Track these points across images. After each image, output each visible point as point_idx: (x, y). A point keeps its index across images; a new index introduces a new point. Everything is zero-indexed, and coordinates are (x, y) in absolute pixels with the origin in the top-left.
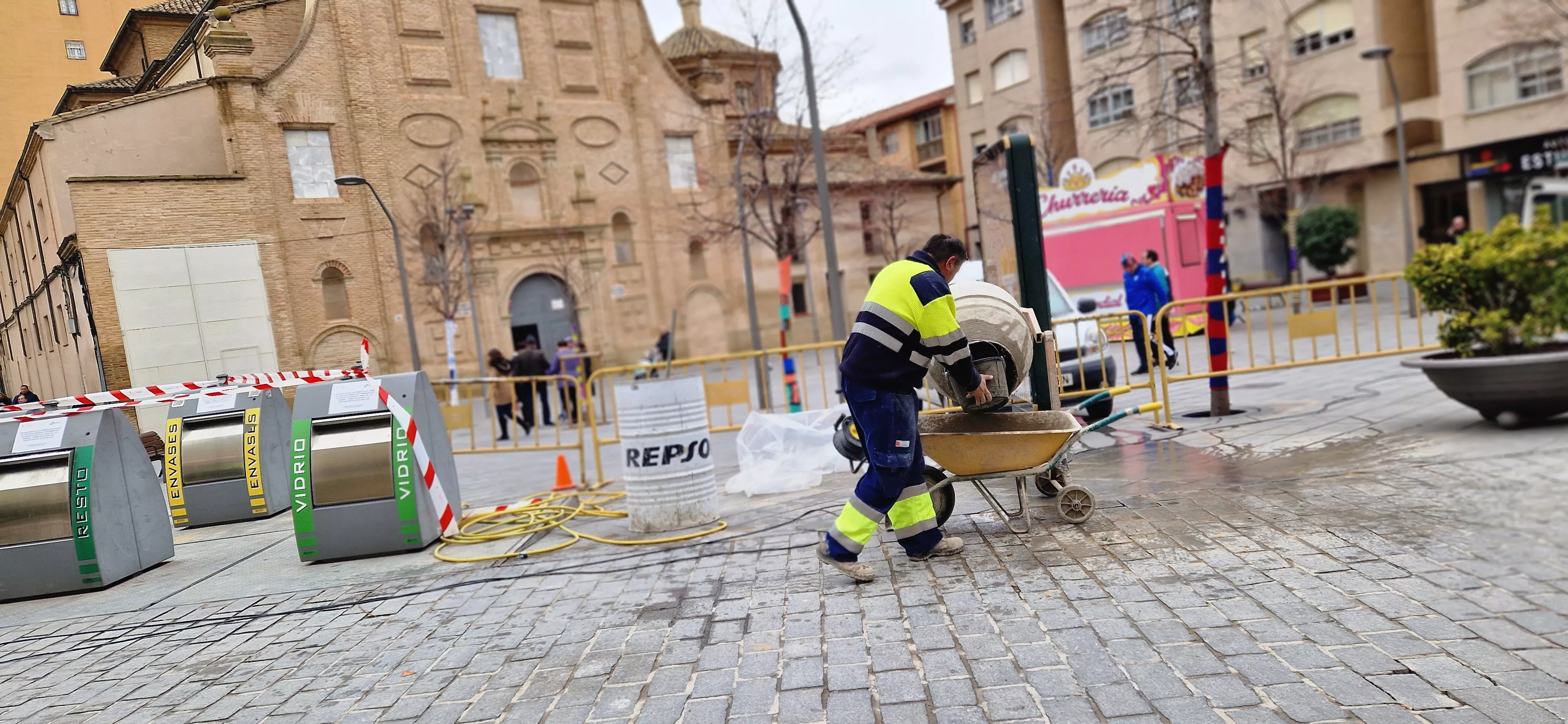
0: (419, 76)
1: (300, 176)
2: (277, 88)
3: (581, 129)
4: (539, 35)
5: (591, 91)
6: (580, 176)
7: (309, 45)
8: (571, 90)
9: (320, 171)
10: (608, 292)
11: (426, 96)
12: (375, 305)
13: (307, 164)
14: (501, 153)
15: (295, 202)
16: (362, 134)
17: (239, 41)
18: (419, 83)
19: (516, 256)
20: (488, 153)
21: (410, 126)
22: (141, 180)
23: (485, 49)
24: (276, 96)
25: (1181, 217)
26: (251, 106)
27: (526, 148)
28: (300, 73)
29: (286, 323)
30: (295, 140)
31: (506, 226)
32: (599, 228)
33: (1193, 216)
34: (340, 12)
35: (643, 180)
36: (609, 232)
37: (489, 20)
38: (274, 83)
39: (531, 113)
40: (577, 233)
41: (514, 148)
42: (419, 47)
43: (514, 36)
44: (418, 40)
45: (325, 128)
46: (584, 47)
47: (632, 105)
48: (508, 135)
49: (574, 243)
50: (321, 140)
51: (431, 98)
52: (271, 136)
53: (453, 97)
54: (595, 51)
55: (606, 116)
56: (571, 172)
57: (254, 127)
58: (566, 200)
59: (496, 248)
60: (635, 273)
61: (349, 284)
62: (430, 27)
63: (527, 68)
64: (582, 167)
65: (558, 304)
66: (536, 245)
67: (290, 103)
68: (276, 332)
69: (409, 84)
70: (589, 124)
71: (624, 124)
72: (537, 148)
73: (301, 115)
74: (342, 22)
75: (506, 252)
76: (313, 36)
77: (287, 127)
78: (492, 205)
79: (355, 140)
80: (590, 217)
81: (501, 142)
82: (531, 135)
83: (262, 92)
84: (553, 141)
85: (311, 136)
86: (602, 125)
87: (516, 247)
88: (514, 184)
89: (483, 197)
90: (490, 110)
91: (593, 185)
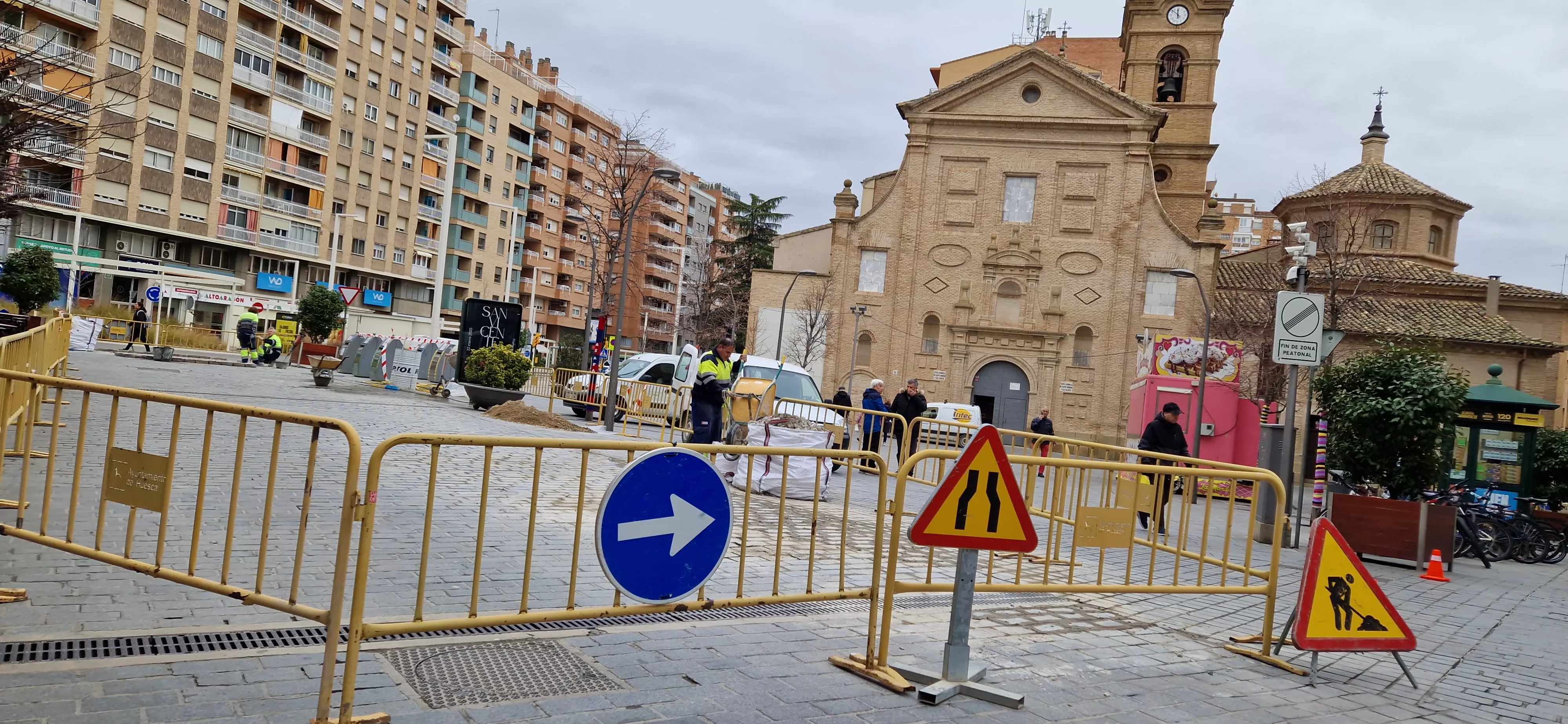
0: (952, 220)
1: (864, 278)
2: (863, 227)
3: (1065, 262)
4: (1049, 191)
5: (1087, 233)
6: (1056, 295)
7: (888, 200)
8: (1067, 231)
9: (877, 276)
10: (1055, 385)
11: (954, 233)
12: (885, 361)
13: (870, 271)
14: (994, 274)
15: (856, 293)
16: (902, 255)
17: (848, 199)
18: (951, 224)
19: (988, 346)
20: (985, 273)
21: (936, 252)
22: (783, 273)
23: (1007, 202)
24: (861, 230)
25: (1159, 388)
26: (845, 236)
27: (1017, 271)
28: (878, 217)
29: (832, 362)
30: (867, 256)
31: (984, 324)
32: (1061, 338)
33: (1189, 391)
34: (909, 180)
35: (1113, 303)
36: (1071, 341)
37: (1016, 181)
38: (862, 223)
39: (1026, 248)
40: (1039, 337)
41: (1007, 271)
42: (957, 201)
43: (1032, 192)
44: (959, 196)
45: (885, 250)
46: (1090, 199)
47: (1118, 244)
48: (1003, 262)
49: (1037, 344)
50: (883, 257)
51: (956, 234)
52: (852, 254)
53: (974, 234)
54: (1098, 202)
55: (1091, 252)
56: (1050, 292)
57: (843, 248)
58: (1038, 311)
59: (973, 339)
60: (1085, 375)
61: (873, 346)
62: (967, 188)
63: (1036, 215)
64: (1060, 289)
65: (1015, 386)
66: (1005, 341)
67: (868, 235)
68: (825, 365)
69: (945, 225)
70: (1075, 257)
71: (1107, 260)
72: (1025, 272)
73: (872, 242)
74: (909, 187)
75: (981, 342)
76: (891, 195)
77: (863, 249)
78: (978, 309)
79: (898, 258)
80: (1053, 326)
81: (996, 266)
82: (1022, 262)
83: (854, 228)
84: (1040, 268)
85: (876, 254)
86: (1087, 258)
87: (989, 340)
88: (1000, 295)
89: (973, 302)
90: (997, 243)
91: (1067, 303)
